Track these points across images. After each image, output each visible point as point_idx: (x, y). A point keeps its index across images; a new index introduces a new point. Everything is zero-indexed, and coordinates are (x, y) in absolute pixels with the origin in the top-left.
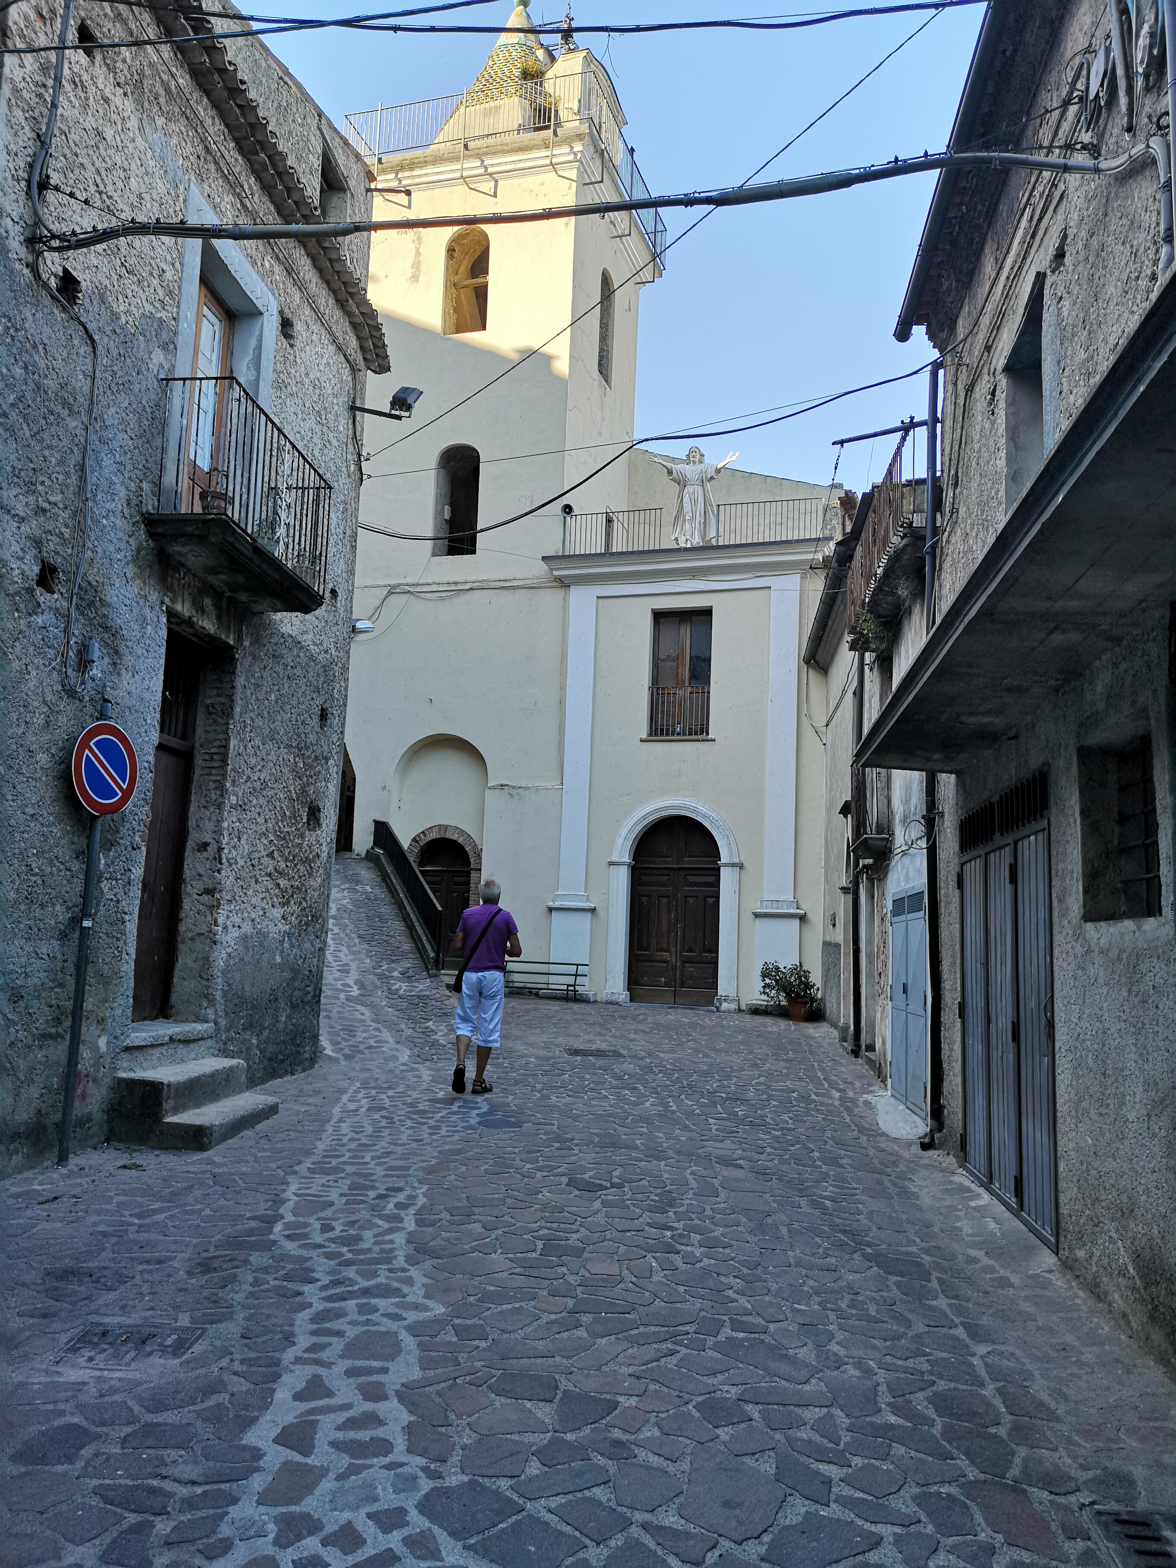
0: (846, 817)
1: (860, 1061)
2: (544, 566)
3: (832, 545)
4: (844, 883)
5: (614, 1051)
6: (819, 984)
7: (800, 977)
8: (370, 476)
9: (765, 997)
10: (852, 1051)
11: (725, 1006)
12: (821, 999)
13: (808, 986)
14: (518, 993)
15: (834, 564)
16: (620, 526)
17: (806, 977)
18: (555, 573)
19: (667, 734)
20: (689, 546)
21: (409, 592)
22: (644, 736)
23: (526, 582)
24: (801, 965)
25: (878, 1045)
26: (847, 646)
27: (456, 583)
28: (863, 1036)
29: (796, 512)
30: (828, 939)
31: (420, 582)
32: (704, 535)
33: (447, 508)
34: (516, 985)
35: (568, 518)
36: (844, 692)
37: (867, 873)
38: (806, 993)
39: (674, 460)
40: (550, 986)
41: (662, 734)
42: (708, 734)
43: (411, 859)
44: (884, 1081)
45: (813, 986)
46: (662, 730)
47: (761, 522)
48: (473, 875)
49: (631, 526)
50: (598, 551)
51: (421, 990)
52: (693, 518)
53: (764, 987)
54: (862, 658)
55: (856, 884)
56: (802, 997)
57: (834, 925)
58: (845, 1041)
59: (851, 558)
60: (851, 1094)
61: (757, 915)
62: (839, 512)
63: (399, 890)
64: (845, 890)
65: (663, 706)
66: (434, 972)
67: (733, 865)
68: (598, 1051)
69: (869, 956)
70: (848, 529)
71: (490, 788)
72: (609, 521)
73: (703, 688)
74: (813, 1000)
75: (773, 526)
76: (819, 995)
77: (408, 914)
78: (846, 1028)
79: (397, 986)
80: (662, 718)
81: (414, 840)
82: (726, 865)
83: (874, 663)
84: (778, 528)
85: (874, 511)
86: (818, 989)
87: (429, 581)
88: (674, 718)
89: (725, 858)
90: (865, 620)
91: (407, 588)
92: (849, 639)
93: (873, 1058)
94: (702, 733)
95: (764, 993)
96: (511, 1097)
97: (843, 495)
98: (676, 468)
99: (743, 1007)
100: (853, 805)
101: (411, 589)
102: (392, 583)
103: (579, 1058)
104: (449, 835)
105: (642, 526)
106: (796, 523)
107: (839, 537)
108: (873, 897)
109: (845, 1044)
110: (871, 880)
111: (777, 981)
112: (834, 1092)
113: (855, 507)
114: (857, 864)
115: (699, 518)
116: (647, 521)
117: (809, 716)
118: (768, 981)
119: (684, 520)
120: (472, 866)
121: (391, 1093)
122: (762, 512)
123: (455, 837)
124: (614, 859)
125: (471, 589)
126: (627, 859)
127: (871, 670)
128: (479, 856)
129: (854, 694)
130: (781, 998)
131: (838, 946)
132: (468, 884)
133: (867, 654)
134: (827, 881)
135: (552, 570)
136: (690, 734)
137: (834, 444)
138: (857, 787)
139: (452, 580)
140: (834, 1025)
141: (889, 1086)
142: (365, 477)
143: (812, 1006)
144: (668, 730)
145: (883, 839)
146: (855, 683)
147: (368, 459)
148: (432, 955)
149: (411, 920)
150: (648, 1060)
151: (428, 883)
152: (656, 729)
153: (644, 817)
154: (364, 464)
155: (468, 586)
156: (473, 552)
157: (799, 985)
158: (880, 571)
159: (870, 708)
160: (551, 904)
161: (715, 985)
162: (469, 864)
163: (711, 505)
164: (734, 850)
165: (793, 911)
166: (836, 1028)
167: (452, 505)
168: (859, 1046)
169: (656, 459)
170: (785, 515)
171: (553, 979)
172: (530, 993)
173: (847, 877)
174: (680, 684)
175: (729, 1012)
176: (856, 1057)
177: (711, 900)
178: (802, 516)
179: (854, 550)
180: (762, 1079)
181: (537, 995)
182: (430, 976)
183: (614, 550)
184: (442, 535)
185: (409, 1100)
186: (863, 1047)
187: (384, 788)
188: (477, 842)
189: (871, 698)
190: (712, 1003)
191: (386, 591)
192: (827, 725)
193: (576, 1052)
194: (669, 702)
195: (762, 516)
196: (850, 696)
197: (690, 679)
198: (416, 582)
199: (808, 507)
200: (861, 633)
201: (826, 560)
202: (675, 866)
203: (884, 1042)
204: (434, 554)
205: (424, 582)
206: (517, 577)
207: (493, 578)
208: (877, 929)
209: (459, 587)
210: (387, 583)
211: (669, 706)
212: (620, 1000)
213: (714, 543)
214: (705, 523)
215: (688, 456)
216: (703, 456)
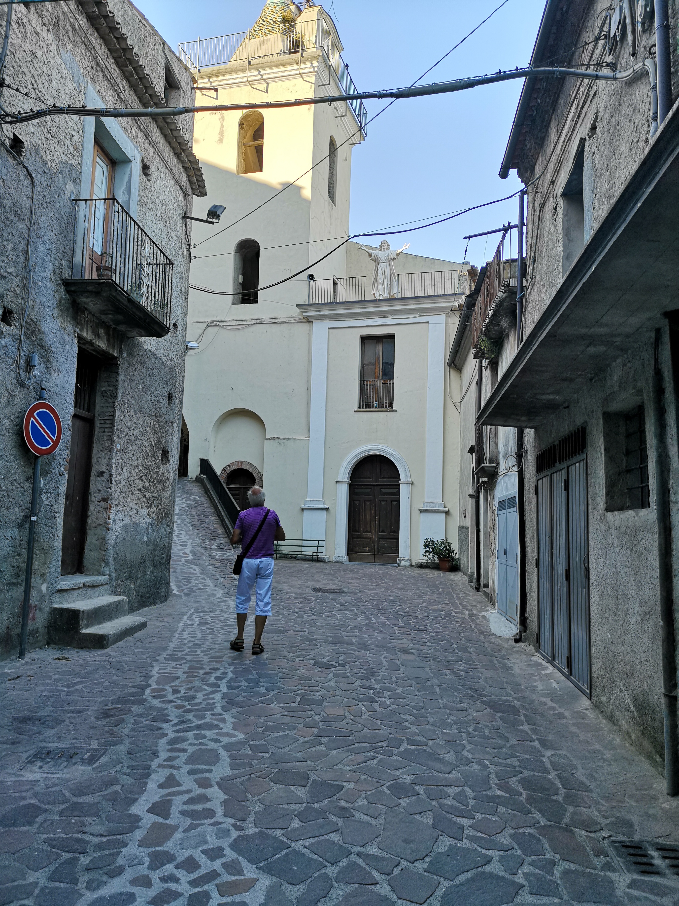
0: (472, 454)
1: (480, 593)
2: (297, 310)
3: (464, 297)
4: (471, 492)
5: (340, 590)
6: (456, 550)
7: (446, 546)
8: (195, 257)
9: (426, 558)
10: (476, 588)
11: (403, 563)
12: (458, 559)
13: (450, 551)
14: (284, 557)
15: (465, 309)
16: (342, 287)
17: (449, 546)
18: (304, 314)
19: (370, 408)
20: (381, 298)
21: (219, 325)
22: (356, 409)
23: (287, 319)
24: (446, 540)
25: (490, 585)
26: (472, 356)
27: (246, 320)
28: (482, 579)
29: (443, 279)
30: (462, 524)
31: (226, 319)
32: (390, 292)
33: (241, 277)
34: (284, 552)
35: (311, 282)
36: (471, 383)
37: (484, 486)
38: (449, 555)
39: (372, 248)
40: (303, 553)
41: (366, 407)
42: (393, 407)
43: (222, 481)
44: (493, 605)
45: (453, 552)
46: (366, 405)
47: (423, 284)
49: (348, 286)
50: (329, 301)
51: (228, 556)
52: (384, 282)
53: (425, 552)
54: (481, 362)
55: (478, 492)
56: (447, 558)
57: (465, 517)
58: (472, 582)
59: (474, 305)
60: (475, 612)
61: (421, 511)
62: (468, 278)
63: (215, 499)
64: (471, 496)
65: (367, 391)
67: (407, 483)
68: (331, 589)
69: (485, 534)
70: (473, 288)
71: (267, 439)
72: (335, 284)
73: (390, 381)
74: (453, 559)
75: (430, 287)
76: (457, 557)
77: (220, 512)
78: (472, 575)
79: (214, 554)
80: (367, 398)
81: (224, 470)
82: (403, 483)
83: (487, 365)
84: (433, 287)
85: (488, 278)
86: (456, 553)
87: (231, 319)
88: (373, 398)
89: (403, 478)
90: (483, 341)
91: (218, 323)
92: (474, 352)
93: (487, 591)
94: (389, 406)
95: (426, 556)
96: (281, 616)
97: (470, 268)
98: (374, 252)
99: (414, 564)
100: (476, 447)
101: (221, 324)
102: (209, 320)
103: (320, 594)
104: (244, 467)
105: (354, 287)
106: (443, 285)
107: (467, 293)
108: (487, 500)
109: (472, 584)
110: (486, 491)
111: (432, 549)
112: (465, 611)
113: (476, 275)
114: (478, 481)
115: (388, 282)
116: (357, 284)
117: (451, 396)
118: (427, 549)
119: (379, 284)
121: (212, 615)
122: (423, 278)
123: (247, 468)
124: (339, 480)
125: (255, 324)
126: (346, 479)
127: (486, 369)
128: (261, 476)
129: (477, 383)
130: (435, 559)
131: (467, 528)
133: (484, 361)
134: (461, 491)
135: (302, 312)
136: (383, 407)
137: (464, 238)
138: (478, 437)
139: (244, 319)
140: (465, 573)
141: (496, 607)
142: (192, 258)
143: (453, 562)
144: (370, 405)
145: (493, 467)
146: (477, 377)
147: (194, 247)
149: (222, 516)
150: (359, 594)
151: (232, 495)
152: (363, 404)
153: (357, 456)
154: (192, 250)
155: (253, 322)
156: (256, 302)
157: (445, 551)
158: (491, 312)
159: (486, 392)
160: (303, 506)
161: (397, 552)
163: (394, 274)
164: (408, 474)
165: (442, 509)
166: (466, 575)
167: (244, 274)
168: (479, 585)
169: (362, 248)
170: (436, 280)
171: (304, 549)
172: (291, 557)
173: (473, 489)
174: (376, 378)
175: (405, 566)
176: (478, 591)
177: (395, 503)
178: (446, 281)
179: (476, 300)
180: (424, 604)
181: (295, 558)
182: (234, 548)
183: (338, 301)
184: (238, 292)
185: (223, 619)
186: (482, 585)
187: (206, 439)
188: (260, 471)
189: (486, 385)
190: (395, 562)
191: (206, 325)
192: (461, 402)
193: (318, 590)
194: (370, 389)
195: (423, 281)
196: (474, 385)
197: (383, 375)
198: (223, 319)
199: (450, 275)
200: (480, 348)
201: (460, 306)
202: (374, 483)
203: (493, 582)
204: (233, 304)
205: (228, 319)
206: (282, 316)
207: (268, 317)
208: (489, 518)
209: (248, 323)
210: (206, 320)
211: (370, 391)
212: (343, 560)
213: (396, 296)
214: (390, 285)
215: (381, 245)
216: (389, 245)
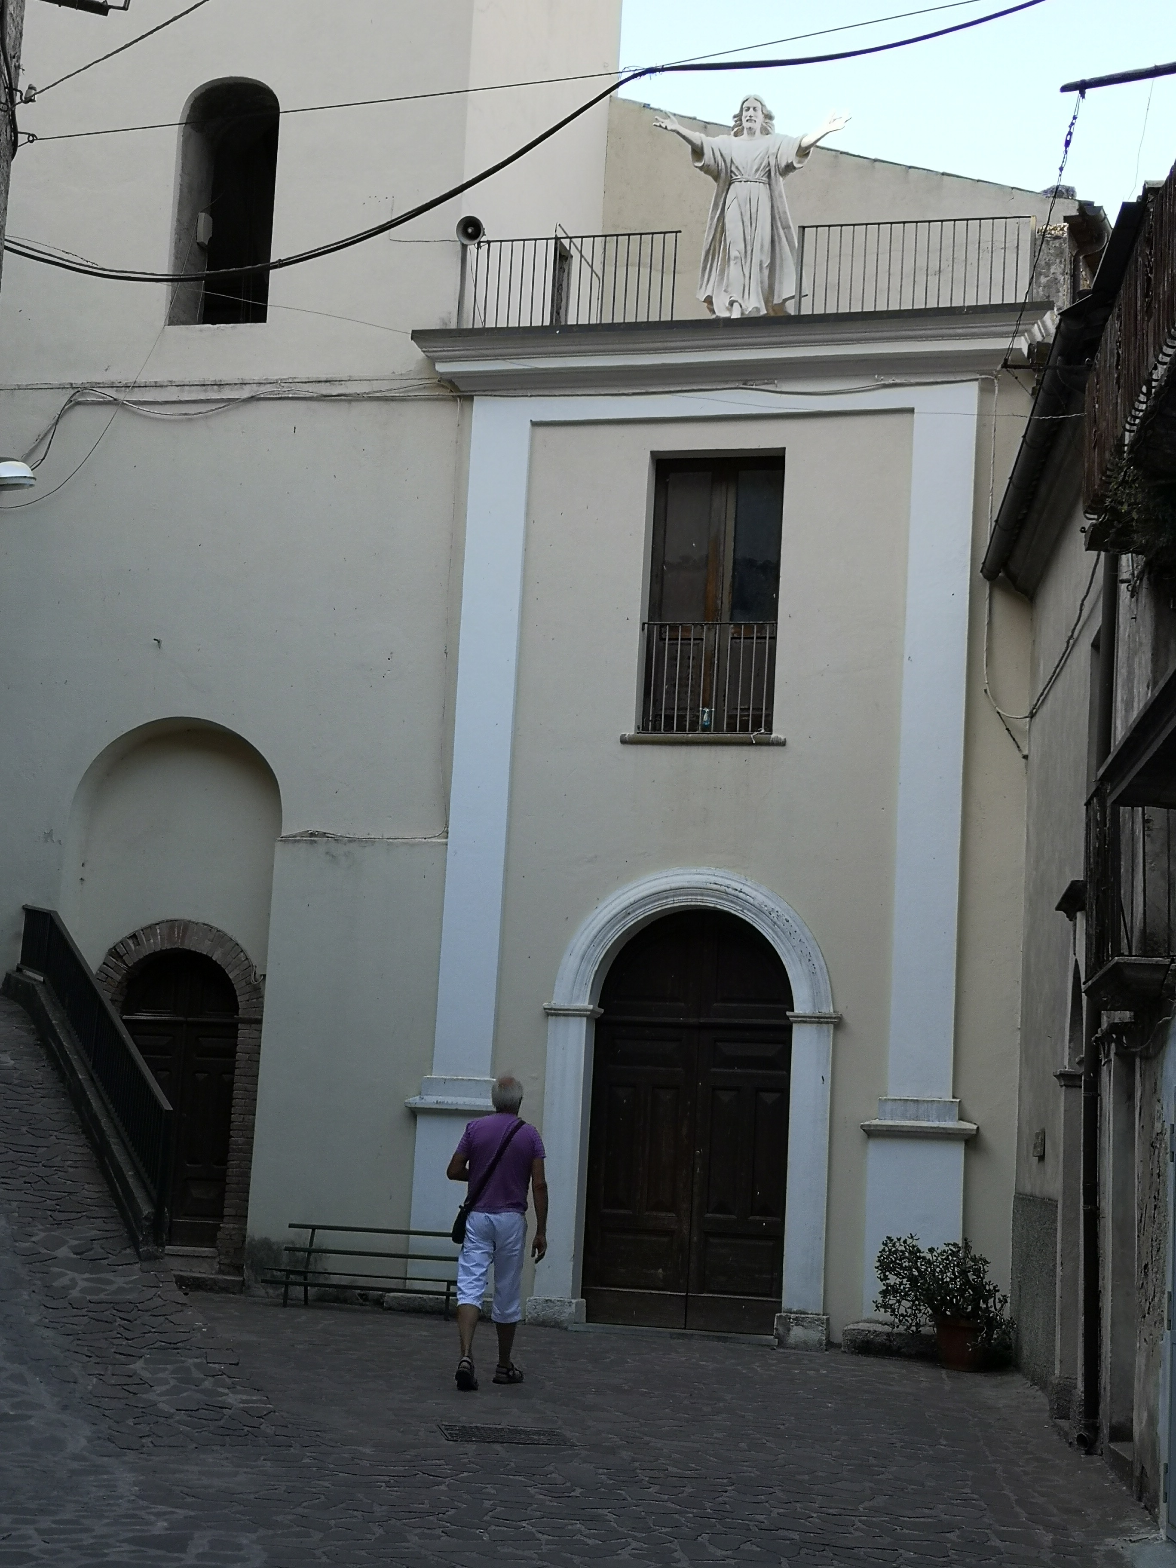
0: (1072, 917)
1: (1097, 1461)
2: (416, 353)
3: (1051, 320)
4: (1066, 1065)
5: (551, 1433)
6: (1005, 1288)
7: (964, 1273)
8: (32, 138)
9: (887, 1316)
10: (1080, 1438)
11: (797, 1333)
12: (1011, 1322)
13: (982, 1292)
14: (337, 1299)
15: (1056, 360)
16: (586, 269)
17: (977, 1272)
18: (441, 368)
19: (681, 728)
20: (736, 314)
21: (115, 402)
22: (630, 731)
23: (376, 386)
24: (967, 1246)
25: (1137, 1429)
26: (1080, 539)
27: (220, 385)
28: (1104, 1407)
29: (973, 248)
30: (1028, 1189)
31: (142, 380)
32: (769, 293)
33: (204, 220)
34: (335, 1280)
35: (472, 248)
36: (1071, 643)
37: (1119, 1042)
38: (977, 1307)
39: (706, 126)
40: (409, 1284)
41: (669, 728)
42: (769, 729)
43: (106, 996)
44: (1151, 1508)
45: (992, 1293)
46: (669, 718)
47: (896, 268)
48: (243, 1032)
49: (610, 269)
50: (537, 323)
51: (121, 1290)
52: (748, 252)
53: (885, 1293)
54: (1113, 567)
55: (1093, 1064)
56: (969, 1316)
57: (1042, 1158)
58: (1065, 1417)
59: (1092, 346)
60: (1077, 1536)
61: (872, 1133)
62: (1066, 246)
63: (77, 1065)
64: (1068, 1080)
65: (672, 666)
66: (151, 1248)
67: (819, 1020)
68: (515, 1431)
69: (1122, 1227)
70: (1086, 283)
71: (286, 840)
72: (562, 257)
73: (761, 628)
74: (992, 1323)
75: (921, 278)
76: (1007, 1314)
77: (95, 1119)
78: (1064, 1390)
79: (65, 1281)
80: (670, 693)
81: (114, 953)
82: (805, 1020)
83: (1140, 577)
84: (933, 281)
85: (1149, 242)
86: (1004, 1301)
87: (161, 378)
88: (695, 693)
89: (802, 1003)
90: (1124, 482)
91: (112, 393)
92: (1087, 524)
93: (1127, 1456)
94: (757, 726)
95: (885, 1306)
96: (317, 1536)
97: (1075, 213)
98: (710, 143)
99: (838, 1338)
100: (1090, 892)
101: (121, 396)
102: (78, 380)
103: (471, 1448)
104: (191, 944)
105: (633, 271)
106: (972, 270)
107: (1063, 300)
108: (1131, 1097)
109: (1062, 1422)
110: (1127, 1060)
111: (912, 1280)
112: (1040, 1531)
113: (1100, 238)
114: (1095, 1021)
115: (761, 255)
116: (646, 259)
117: (993, 695)
118: (893, 1279)
119: (727, 259)
120: (241, 1014)
121: (45, 1522)
122: (897, 245)
123: (204, 948)
124: (559, 1001)
125: (253, 399)
126: (584, 1002)
127: (1134, 593)
128: (257, 991)
129: (1095, 645)
130: (923, 1319)
131: (1049, 1204)
132: (231, 1053)
133: (1126, 560)
134: (1027, 1059)
135: (432, 361)
136: (732, 728)
137: (1065, 89)
138: (1099, 852)
139: (211, 378)
140: (1039, 1381)
141: (1163, 1519)
142: (22, 139)
143: (989, 1334)
144: (682, 718)
145: (1157, 966)
146: (1097, 622)
147: (29, 100)
148: (146, 1210)
149: (102, 1133)
150: (626, 1454)
151: (142, 1050)
152: (657, 716)
153: (626, 911)
154: (21, 110)
155: (245, 393)
156: (258, 315)
157: (962, 1291)
158: (1159, 373)
159: (1130, 679)
160: (415, 1101)
161: (775, 1287)
162: (236, 1008)
163: (787, 227)
164: (825, 988)
165: (952, 1124)
166: (1043, 1388)
167: (214, 212)
168: (1094, 1428)
169: (666, 123)
170: (947, 253)
171: (415, 1268)
172: (365, 1298)
173: (1074, 1051)
174: (711, 615)
175: (805, 1346)
176: (1088, 1453)
177: (770, 1098)
178: (986, 256)
179: (1102, 327)
180: (880, 1501)
181: (379, 1303)
182: (141, 1258)
183: (572, 321)
184: (193, 273)
185: (87, 1540)
186: (1106, 1431)
187: (49, 835)
188: (255, 961)
189: (1132, 654)
190: (766, 1327)
191: (63, 398)
192: (1032, 715)
193: (464, 1434)
194: (685, 657)
195: (896, 255)
196: (1084, 649)
197: (733, 607)
198: (131, 379)
199: (999, 236)
200: (1114, 512)
201: (1038, 350)
202: (692, 1021)
203: (1152, 1421)
204: (173, 320)
205: (152, 380)
206: (356, 374)
207: (303, 376)
208: (1138, 1169)
209: (227, 394)
210: (67, 379)
211: (684, 666)
212: (564, 1316)
213: (791, 309)
214: (772, 267)
215: (738, 117)
216: (769, 117)
